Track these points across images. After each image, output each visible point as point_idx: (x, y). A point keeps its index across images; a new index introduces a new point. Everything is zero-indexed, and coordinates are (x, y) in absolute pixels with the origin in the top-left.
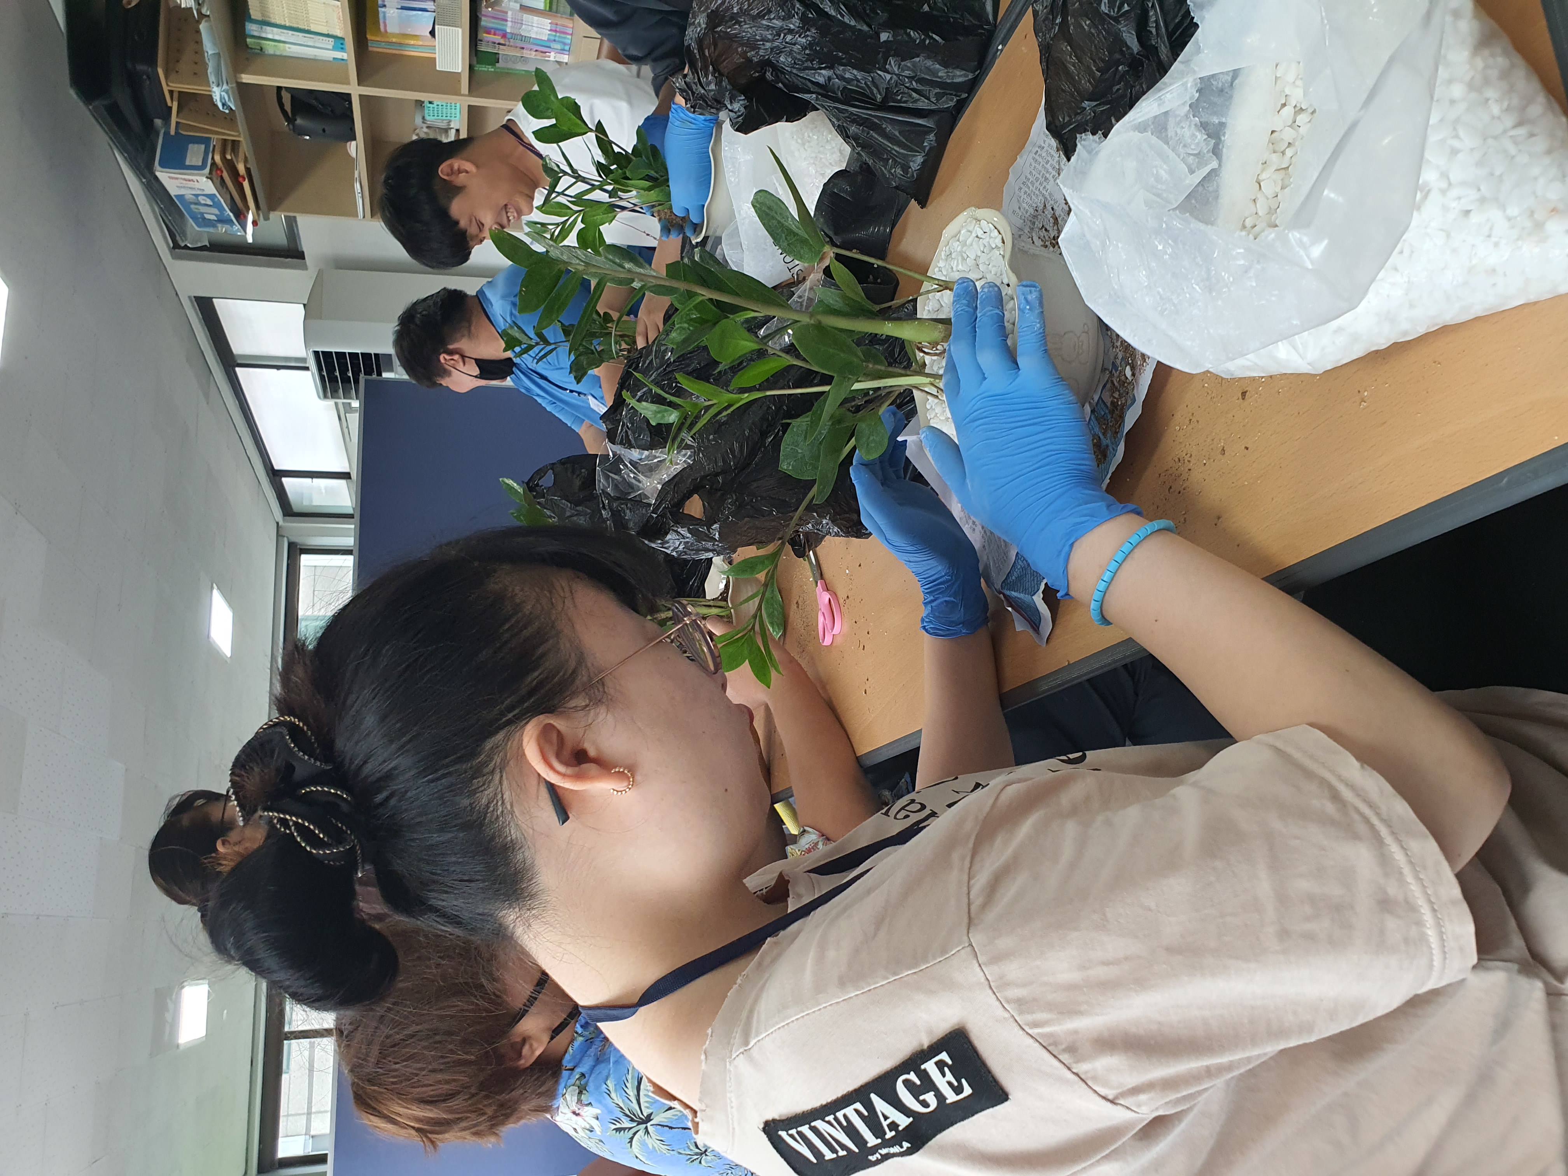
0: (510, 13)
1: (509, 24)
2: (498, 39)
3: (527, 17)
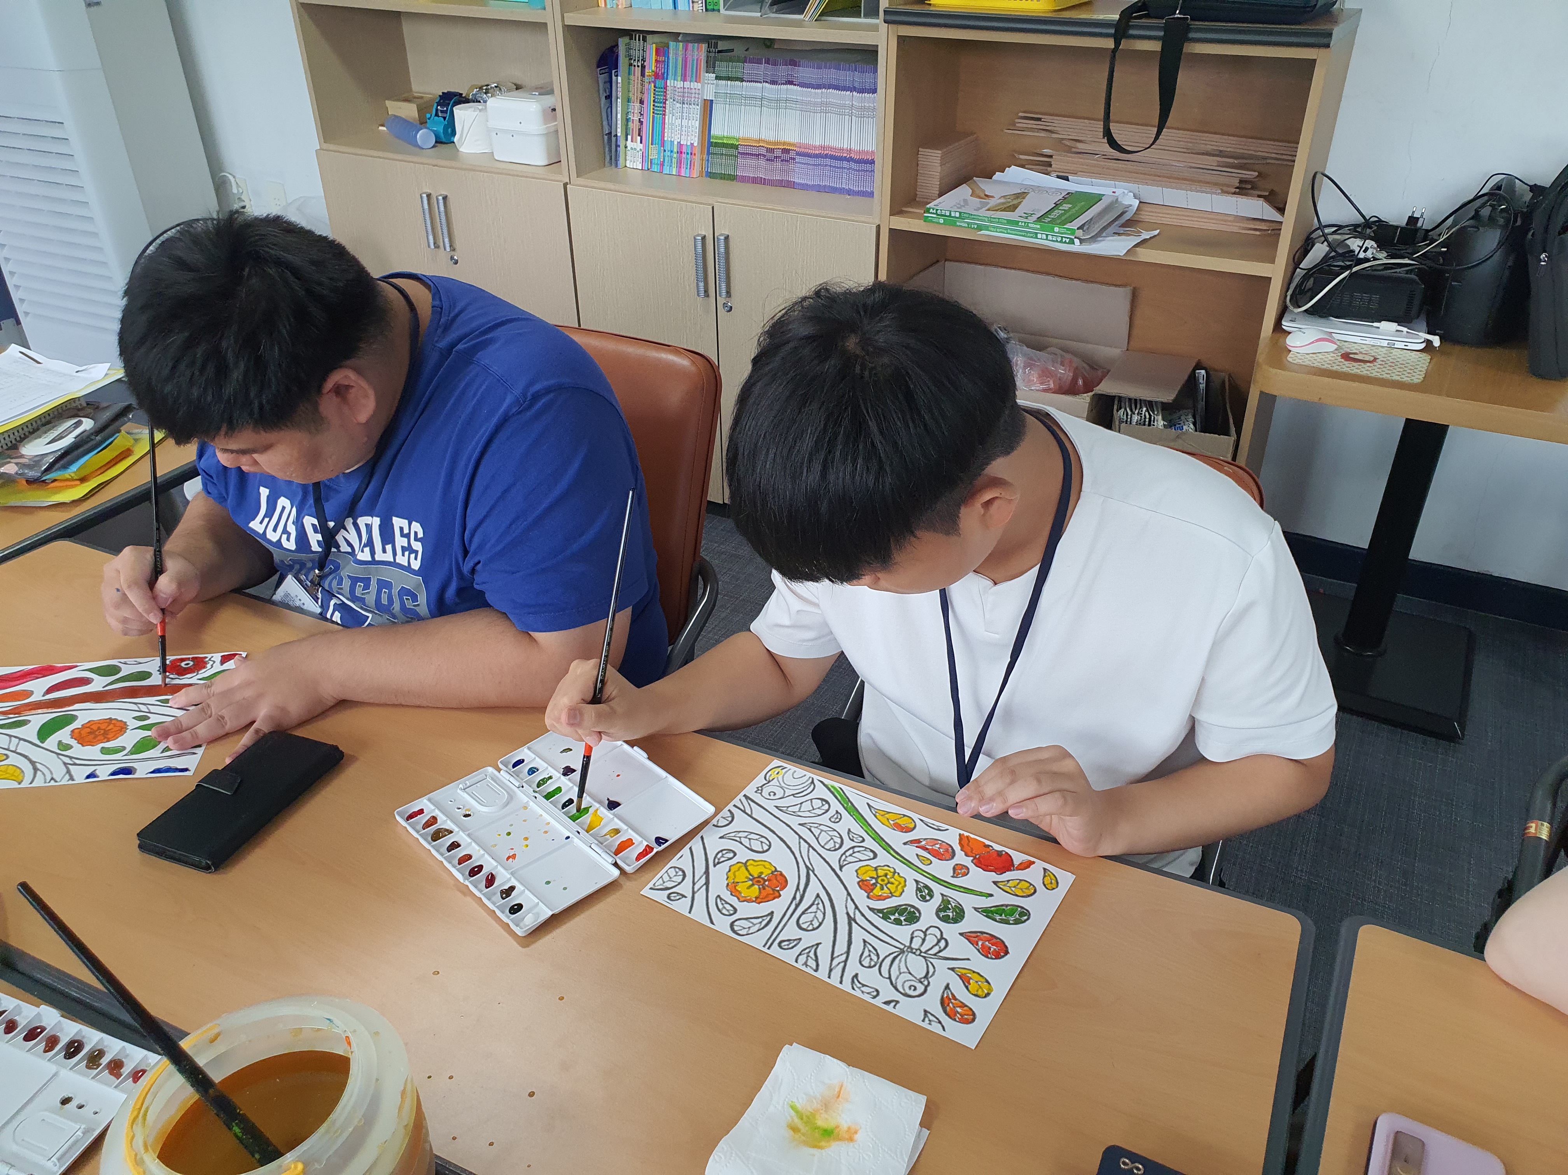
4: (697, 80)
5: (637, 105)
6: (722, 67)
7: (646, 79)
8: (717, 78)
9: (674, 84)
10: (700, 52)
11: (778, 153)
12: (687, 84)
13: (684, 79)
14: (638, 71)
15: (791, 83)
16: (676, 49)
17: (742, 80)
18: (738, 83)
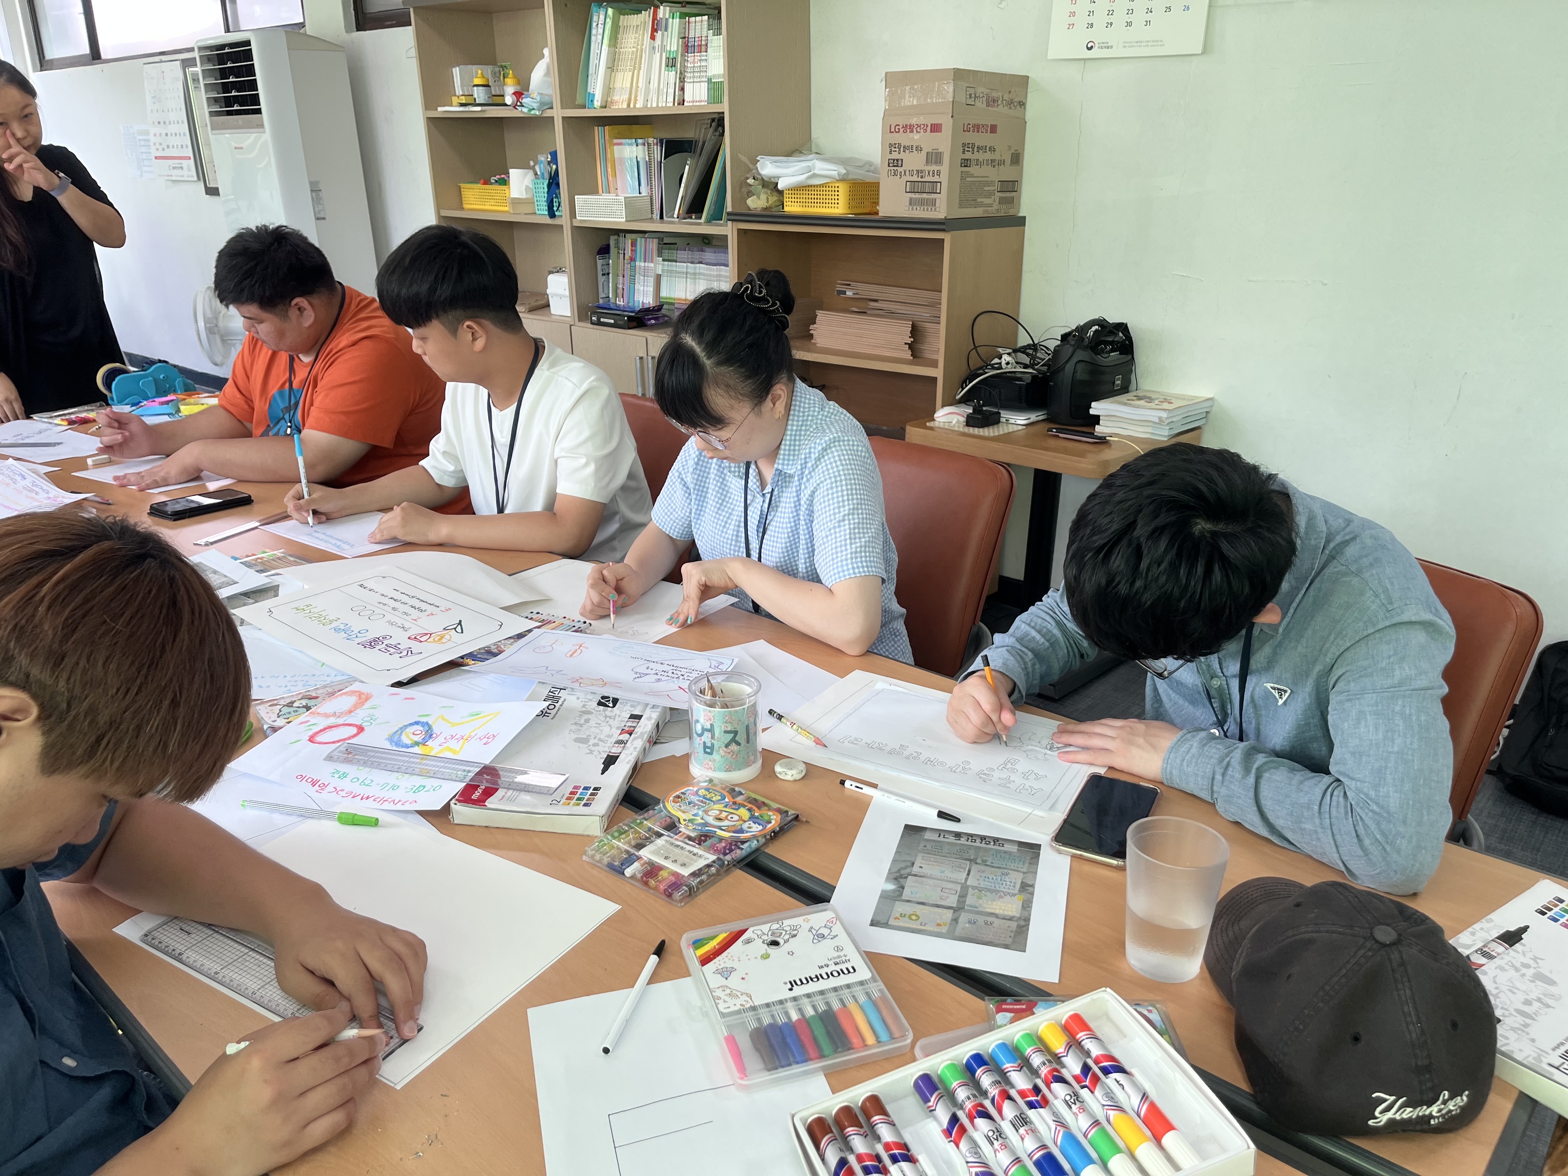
0: (652, 265)
1: (642, 264)
2: (629, 254)
3: (651, 281)
4: (652, 262)
5: (621, 278)
6: (666, 253)
7: (626, 261)
8: (664, 260)
9: (640, 264)
10: (653, 244)
12: (646, 264)
13: (645, 262)
14: (622, 256)
15: (701, 263)
16: (640, 242)
17: (676, 261)
18: (674, 263)
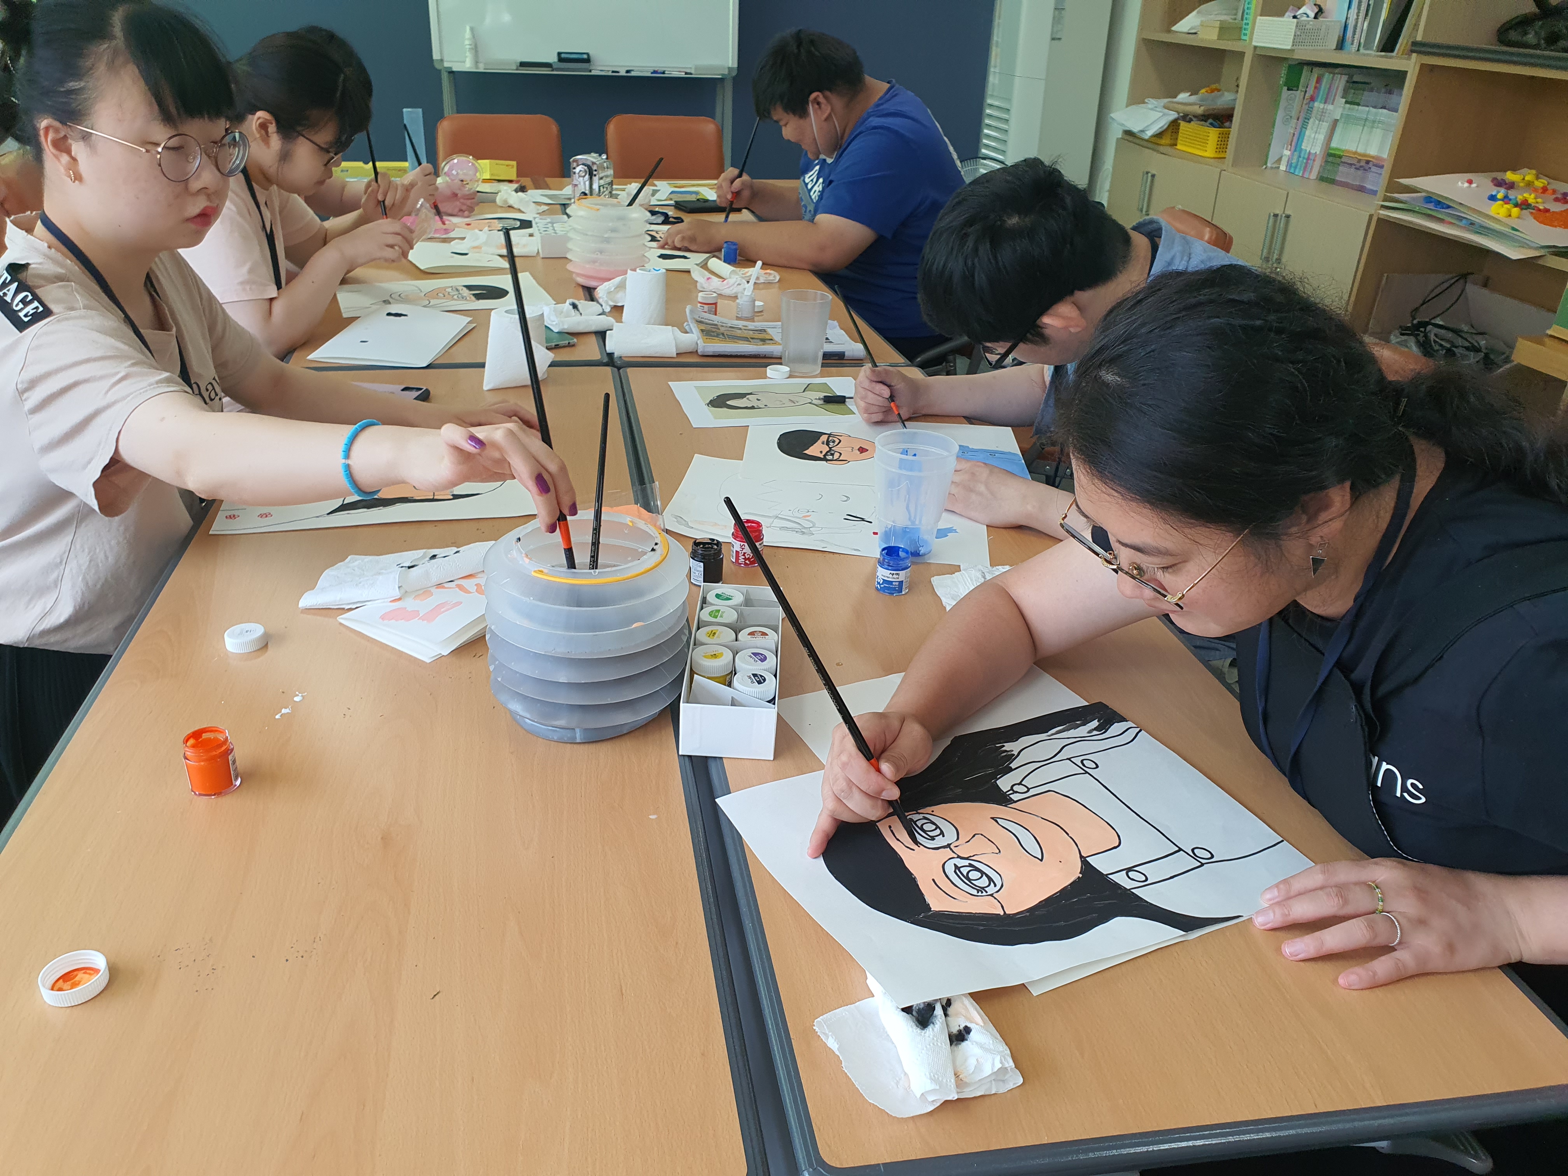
0: (1332, 107)
1: (1322, 106)
2: (1310, 91)
3: (1325, 126)
4: (1333, 104)
6: (1352, 93)
7: (1305, 101)
8: (1346, 102)
9: (1319, 105)
10: (1341, 81)
11: (1363, 164)
12: (1326, 106)
13: (1325, 103)
15: (1384, 108)
17: (1358, 104)
18: (1356, 107)
